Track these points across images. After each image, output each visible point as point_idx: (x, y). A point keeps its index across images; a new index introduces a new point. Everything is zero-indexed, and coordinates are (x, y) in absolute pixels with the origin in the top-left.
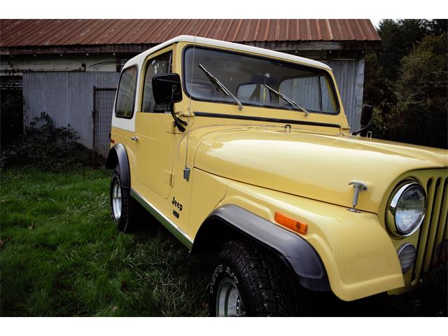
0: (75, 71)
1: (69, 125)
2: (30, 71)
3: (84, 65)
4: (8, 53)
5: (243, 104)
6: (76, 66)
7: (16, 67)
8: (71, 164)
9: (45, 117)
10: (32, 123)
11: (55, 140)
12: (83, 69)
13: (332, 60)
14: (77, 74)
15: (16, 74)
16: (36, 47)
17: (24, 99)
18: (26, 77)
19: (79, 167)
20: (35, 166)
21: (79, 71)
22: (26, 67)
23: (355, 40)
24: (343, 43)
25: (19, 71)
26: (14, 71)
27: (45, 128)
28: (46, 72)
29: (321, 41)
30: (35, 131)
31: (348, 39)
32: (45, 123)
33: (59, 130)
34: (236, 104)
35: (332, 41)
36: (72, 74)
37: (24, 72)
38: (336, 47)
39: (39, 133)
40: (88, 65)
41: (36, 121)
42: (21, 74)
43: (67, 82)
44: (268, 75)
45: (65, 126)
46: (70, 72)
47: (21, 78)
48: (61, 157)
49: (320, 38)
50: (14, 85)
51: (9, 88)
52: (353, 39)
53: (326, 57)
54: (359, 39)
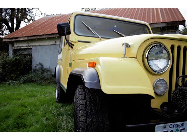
0: (52, 45)
1: (49, 67)
2: (35, 46)
3: (56, 42)
4: (27, 39)
5: (102, 38)
6: (52, 42)
7: (30, 45)
8: (49, 83)
9: (41, 64)
10: (35, 67)
11: (44, 73)
12: (55, 43)
13: (163, 32)
14: (53, 46)
15: (30, 47)
16: (37, 36)
17: (32, 57)
18: (33, 48)
19: (52, 84)
20: (34, 83)
21: (54, 44)
22: (33, 44)
23: (173, 21)
24: (167, 23)
25: (31, 46)
26: (29, 46)
27: (40, 68)
28: (41, 46)
29: (156, 23)
30: (36, 70)
31: (169, 21)
32: (40, 66)
33: (45, 69)
34: (98, 37)
35: (162, 23)
36: (51, 46)
37: (33, 46)
38: (164, 25)
39: (38, 70)
40: (57, 42)
41: (36, 66)
42: (32, 47)
43: (49, 49)
44: (115, 26)
45: (48, 67)
46: (50, 45)
47: (31, 49)
48: (46, 80)
49: (156, 22)
50: (29, 52)
51: (27, 53)
52: (172, 21)
53: (160, 31)
54: (175, 21)
